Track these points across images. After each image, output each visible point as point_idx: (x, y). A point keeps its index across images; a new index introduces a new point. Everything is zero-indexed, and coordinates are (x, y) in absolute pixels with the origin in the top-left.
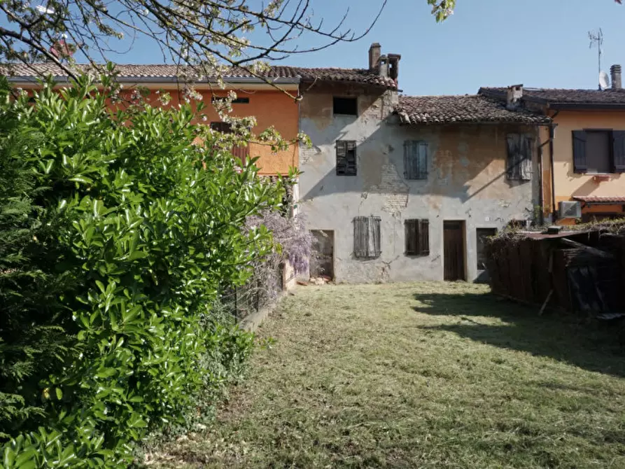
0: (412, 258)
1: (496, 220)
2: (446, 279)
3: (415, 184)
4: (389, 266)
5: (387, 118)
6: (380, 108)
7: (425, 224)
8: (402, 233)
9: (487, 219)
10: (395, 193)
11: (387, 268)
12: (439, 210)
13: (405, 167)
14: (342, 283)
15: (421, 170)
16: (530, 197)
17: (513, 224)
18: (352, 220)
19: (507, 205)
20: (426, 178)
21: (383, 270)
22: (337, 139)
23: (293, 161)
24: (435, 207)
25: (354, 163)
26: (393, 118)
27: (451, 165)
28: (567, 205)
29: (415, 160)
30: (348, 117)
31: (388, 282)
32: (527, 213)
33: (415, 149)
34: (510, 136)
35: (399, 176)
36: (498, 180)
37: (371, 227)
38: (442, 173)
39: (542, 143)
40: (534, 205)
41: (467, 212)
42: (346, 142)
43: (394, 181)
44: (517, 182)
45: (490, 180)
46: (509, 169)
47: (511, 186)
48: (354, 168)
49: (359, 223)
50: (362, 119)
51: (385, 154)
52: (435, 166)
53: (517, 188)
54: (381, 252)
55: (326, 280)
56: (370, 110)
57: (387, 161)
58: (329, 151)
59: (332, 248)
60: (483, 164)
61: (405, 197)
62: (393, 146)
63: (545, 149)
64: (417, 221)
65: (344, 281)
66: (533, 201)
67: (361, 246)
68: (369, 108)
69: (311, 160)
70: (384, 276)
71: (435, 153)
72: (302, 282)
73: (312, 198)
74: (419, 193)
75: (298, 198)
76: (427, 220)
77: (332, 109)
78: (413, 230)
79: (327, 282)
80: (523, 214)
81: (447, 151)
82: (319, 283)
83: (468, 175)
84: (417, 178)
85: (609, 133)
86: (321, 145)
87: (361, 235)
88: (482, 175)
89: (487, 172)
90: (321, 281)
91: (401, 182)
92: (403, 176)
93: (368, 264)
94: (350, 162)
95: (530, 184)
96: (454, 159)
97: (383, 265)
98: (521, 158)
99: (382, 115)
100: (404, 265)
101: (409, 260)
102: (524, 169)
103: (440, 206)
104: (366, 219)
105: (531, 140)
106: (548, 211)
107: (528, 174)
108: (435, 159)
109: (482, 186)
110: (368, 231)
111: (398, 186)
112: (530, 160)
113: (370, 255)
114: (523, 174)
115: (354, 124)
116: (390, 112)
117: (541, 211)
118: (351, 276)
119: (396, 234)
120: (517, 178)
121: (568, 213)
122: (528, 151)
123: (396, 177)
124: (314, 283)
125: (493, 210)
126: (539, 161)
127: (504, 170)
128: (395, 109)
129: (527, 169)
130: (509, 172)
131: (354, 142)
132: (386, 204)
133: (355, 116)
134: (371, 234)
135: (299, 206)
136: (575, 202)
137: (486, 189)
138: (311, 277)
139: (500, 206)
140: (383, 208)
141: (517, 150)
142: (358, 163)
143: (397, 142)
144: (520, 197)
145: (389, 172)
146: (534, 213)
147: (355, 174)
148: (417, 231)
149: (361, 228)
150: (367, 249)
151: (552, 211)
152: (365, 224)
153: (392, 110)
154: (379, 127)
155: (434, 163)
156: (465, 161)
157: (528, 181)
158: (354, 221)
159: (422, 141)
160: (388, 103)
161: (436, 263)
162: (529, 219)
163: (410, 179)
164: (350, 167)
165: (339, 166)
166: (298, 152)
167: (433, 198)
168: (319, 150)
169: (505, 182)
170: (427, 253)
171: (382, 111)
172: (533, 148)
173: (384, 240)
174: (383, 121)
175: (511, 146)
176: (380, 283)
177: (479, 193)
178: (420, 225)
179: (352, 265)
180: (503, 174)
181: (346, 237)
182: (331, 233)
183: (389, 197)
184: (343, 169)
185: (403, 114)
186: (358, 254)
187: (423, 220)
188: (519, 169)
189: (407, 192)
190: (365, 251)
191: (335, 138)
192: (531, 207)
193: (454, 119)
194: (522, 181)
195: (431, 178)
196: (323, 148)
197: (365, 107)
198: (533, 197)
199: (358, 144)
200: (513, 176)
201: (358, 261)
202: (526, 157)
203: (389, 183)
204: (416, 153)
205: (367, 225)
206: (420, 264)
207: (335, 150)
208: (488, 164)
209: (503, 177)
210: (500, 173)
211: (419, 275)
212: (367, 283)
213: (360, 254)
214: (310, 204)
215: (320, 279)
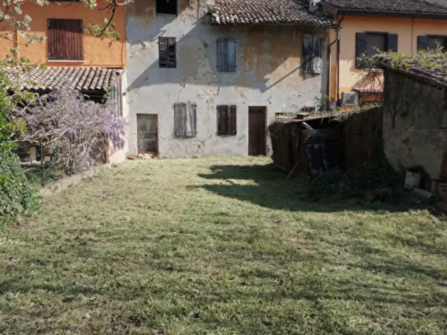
0: (223, 138)
1: (291, 107)
2: (250, 154)
3: (225, 76)
4: (204, 144)
5: (203, 18)
6: (197, 9)
7: (233, 109)
8: (214, 117)
9: (284, 105)
10: (209, 84)
11: (202, 145)
12: (246, 98)
13: (218, 62)
14: (165, 158)
15: (230, 63)
16: (320, 87)
17: (305, 109)
18: (173, 106)
19: (301, 94)
20: (235, 71)
21: (199, 147)
22: (159, 35)
23: (122, 55)
24: (242, 95)
25: (174, 56)
26: (207, 18)
27: (255, 60)
28: (348, 94)
29: (226, 55)
30: (169, 16)
31: (202, 157)
32: (316, 101)
33: (226, 45)
34: (306, 35)
35: (212, 68)
36: (294, 73)
37: (189, 112)
38: (248, 67)
39: (331, 42)
40: (323, 94)
41: (268, 100)
42: (167, 39)
43: (208, 73)
44: (310, 75)
45: (288, 73)
46: (303, 65)
47: (304, 78)
48: (173, 61)
49: (179, 108)
50: (181, 18)
51: (200, 49)
52: (242, 61)
53: (309, 80)
54: (197, 132)
55: (152, 155)
56: (187, 11)
57: (202, 56)
58: (152, 46)
59: (157, 128)
60: (282, 59)
61: (217, 88)
62: (208, 43)
63: (333, 48)
64: (226, 106)
65: (166, 156)
66: (322, 91)
67: (180, 127)
68: (187, 9)
69: (137, 53)
70: (200, 151)
71: (242, 49)
72: (131, 157)
73: (138, 87)
74: (228, 84)
75: (127, 87)
76: (235, 106)
77: (154, 9)
78: (224, 114)
79: (153, 157)
80: (313, 102)
81: (253, 48)
82: (146, 157)
83: (270, 69)
84: (227, 71)
85: (385, 35)
86: (145, 40)
87: (181, 118)
88: (280, 68)
89: (285, 66)
90: (148, 156)
91: (214, 73)
92: (215, 68)
93: (186, 142)
94: (171, 57)
95: (320, 77)
96: (258, 55)
97: (199, 143)
98: (313, 55)
99: (198, 15)
100: (216, 143)
101: (220, 138)
102: (316, 64)
103: (246, 94)
104: (184, 105)
105: (322, 40)
106: (333, 99)
107: (319, 69)
108: (242, 55)
109: (280, 78)
110: (186, 115)
111: (212, 77)
112: (321, 57)
113: (187, 135)
114: (314, 69)
115: (174, 23)
116: (204, 12)
117: (328, 100)
118: (172, 152)
119: (209, 118)
120: (309, 72)
121: (348, 102)
122: (320, 49)
123: (209, 69)
124: (141, 158)
125: (289, 98)
126: (328, 59)
127: (298, 65)
128: (209, 10)
129: (318, 64)
130: (303, 67)
131: (174, 39)
132: (201, 92)
133: (174, 15)
134: (188, 117)
135: (127, 94)
136: (354, 93)
137: (284, 81)
138: (139, 153)
139: (294, 95)
140: (198, 96)
141: (310, 48)
142: (177, 56)
143: (211, 39)
144: (311, 88)
145: (204, 65)
146: (322, 100)
147: (175, 67)
148: (226, 115)
149: (180, 112)
150: (186, 129)
151: (336, 100)
152: (183, 109)
153: (207, 11)
154: (195, 26)
155: (242, 57)
156: (267, 57)
157: (318, 74)
158: (175, 106)
159: (232, 39)
160: (203, 5)
161: (241, 141)
162: (318, 106)
163: (221, 71)
164: (171, 61)
165: (161, 59)
166: (126, 46)
167: (240, 88)
168: (144, 45)
169: (300, 75)
170: (235, 133)
171: (198, 12)
172: (324, 46)
173: (199, 123)
174: (200, 20)
175: (305, 45)
176: (196, 157)
177: (278, 84)
178: (229, 111)
179: (172, 143)
180: (299, 68)
181: (168, 119)
182: (155, 116)
183: (203, 87)
184: (164, 62)
185: (214, 15)
186: (178, 134)
187: (232, 106)
188: (311, 64)
189: (219, 83)
190: (183, 131)
191: (158, 34)
192: (320, 96)
193: (257, 21)
194: (314, 74)
195: (239, 71)
196: (147, 44)
197: (183, 8)
198: (322, 87)
199: (177, 40)
200: (306, 70)
201: (178, 140)
202: (318, 54)
203: (204, 75)
204: (226, 48)
205: (186, 109)
206: (229, 142)
207: (157, 46)
208: (286, 59)
209: (298, 71)
210: (296, 67)
211: (228, 151)
212: (185, 158)
213: (180, 133)
214: (136, 92)
215: (147, 155)
